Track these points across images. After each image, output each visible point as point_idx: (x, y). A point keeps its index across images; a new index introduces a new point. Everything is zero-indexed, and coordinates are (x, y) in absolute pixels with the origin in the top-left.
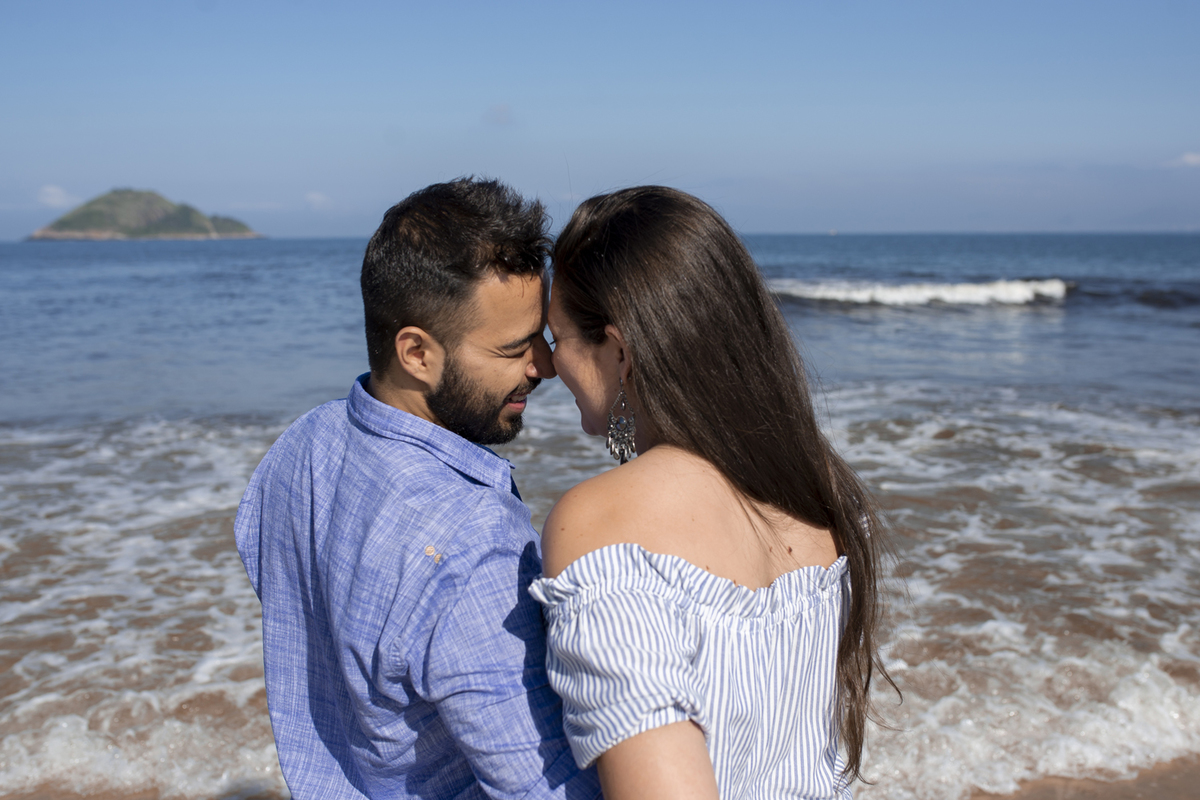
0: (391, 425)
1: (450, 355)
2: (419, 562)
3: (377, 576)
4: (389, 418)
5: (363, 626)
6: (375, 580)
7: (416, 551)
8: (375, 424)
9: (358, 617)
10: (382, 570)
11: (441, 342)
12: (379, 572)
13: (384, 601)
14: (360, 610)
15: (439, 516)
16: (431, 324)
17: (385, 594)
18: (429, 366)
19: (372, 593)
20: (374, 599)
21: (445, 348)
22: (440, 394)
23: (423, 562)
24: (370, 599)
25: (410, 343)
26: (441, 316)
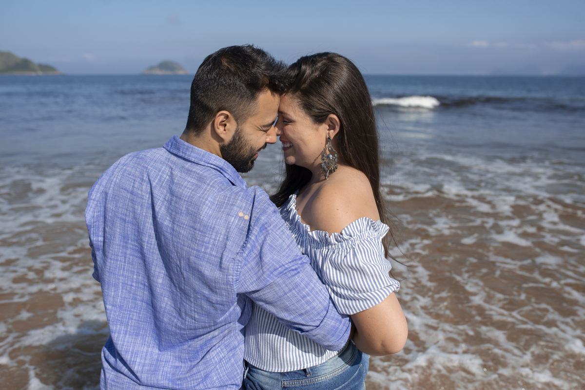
0: (204, 159)
1: (239, 127)
2: (237, 221)
3: (213, 229)
4: (203, 155)
5: (206, 255)
6: (212, 232)
7: (235, 216)
8: (195, 158)
9: (203, 250)
10: (216, 226)
11: (236, 120)
12: (214, 227)
13: (217, 242)
14: (204, 247)
15: (240, 198)
16: (235, 111)
17: (218, 238)
19: (211, 238)
20: (212, 241)
21: (238, 123)
22: (229, 145)
23: (239, 221)
24: (210, 241)
25: (222, 119)
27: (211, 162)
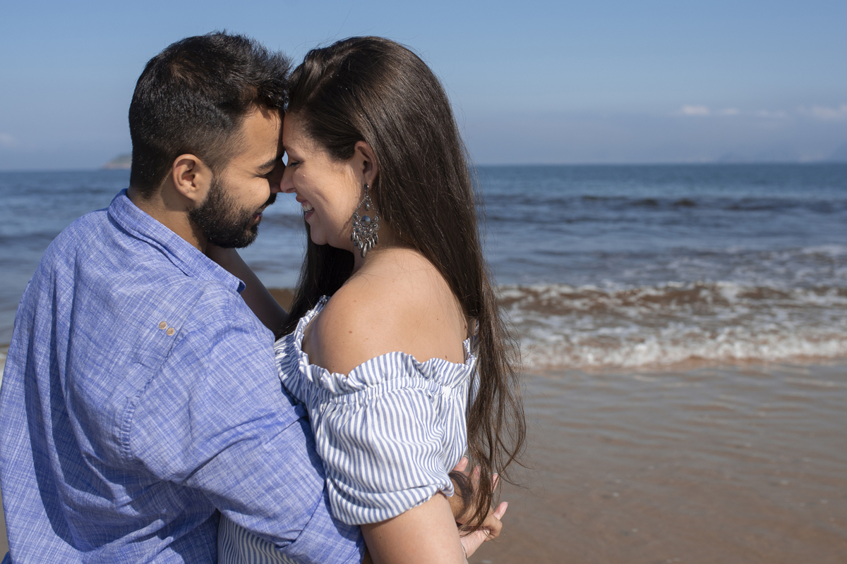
0: (139, 226)
1: (217, 177)
2: (154, 336)
3: (113, 344)
4: (139, 220)
5: (91, 385)
6: (111, 347)
7: (151, 327)
8: (127, 224)
9: (90, 376)
10: (118, 340)
11: (210, 166)
12: (115, 340)
13: (113, 366)
14: (92, 371)
15: (170, 296)
16: (205, 152)
17: (116, 360)
18: (198, 186)
19: (106, 358)
20: (107, 362)
21: (213, 172)
22: (204, 208)
23: (157, 335)
24: (103, 362)
25: (184, 168)
26: (214, 145)
27: (147, 233)
